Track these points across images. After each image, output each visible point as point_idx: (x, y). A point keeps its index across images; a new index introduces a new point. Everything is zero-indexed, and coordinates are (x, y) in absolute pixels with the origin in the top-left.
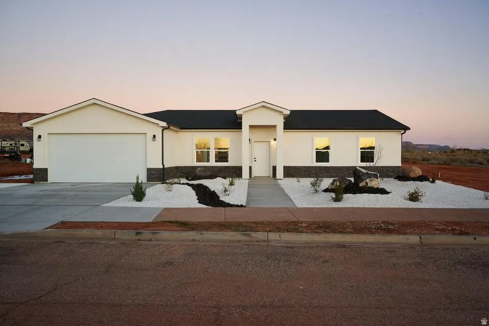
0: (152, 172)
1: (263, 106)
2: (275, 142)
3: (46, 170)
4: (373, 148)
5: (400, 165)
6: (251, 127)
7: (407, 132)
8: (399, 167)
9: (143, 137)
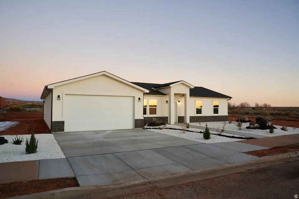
0: (138, 122)
2: (179, 103)
5: (228, 115)
8: (227, 116)
9: (131, 99)
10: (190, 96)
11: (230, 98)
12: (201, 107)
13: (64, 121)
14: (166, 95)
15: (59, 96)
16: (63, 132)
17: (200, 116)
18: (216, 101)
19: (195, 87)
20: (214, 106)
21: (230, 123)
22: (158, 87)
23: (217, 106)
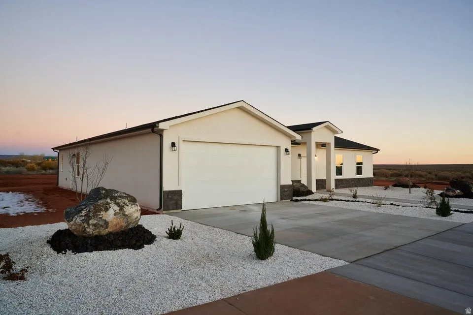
3: (179, 193)
8: (373, 178)
9: (273, 150)
10: (335, 147)
11: (377, 150)
12: (342, 164)
13: (181, 191)
14: (300, 144)
15: (173, 145)
16: (179, 211)
17: (341, 179)
18: (360, 156)
20: (358, 164)
21: (385, 190)
22: (300, 130)
23: (361, 163)
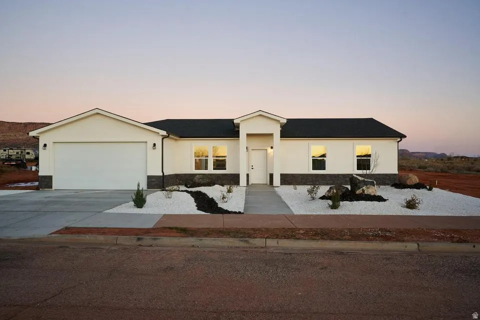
0: (153, 180)
1: (260, 115)
2: (272, 150)
3: (50, 178)
4: (369, 156)
5: (397, 172)
6: (249, 135)
7: (403, 140)
9: (143, 145)
12: (324, 156)
16: (51, 189)
17: (322, 175)
19: (289, 120)
20: (360, 156)
